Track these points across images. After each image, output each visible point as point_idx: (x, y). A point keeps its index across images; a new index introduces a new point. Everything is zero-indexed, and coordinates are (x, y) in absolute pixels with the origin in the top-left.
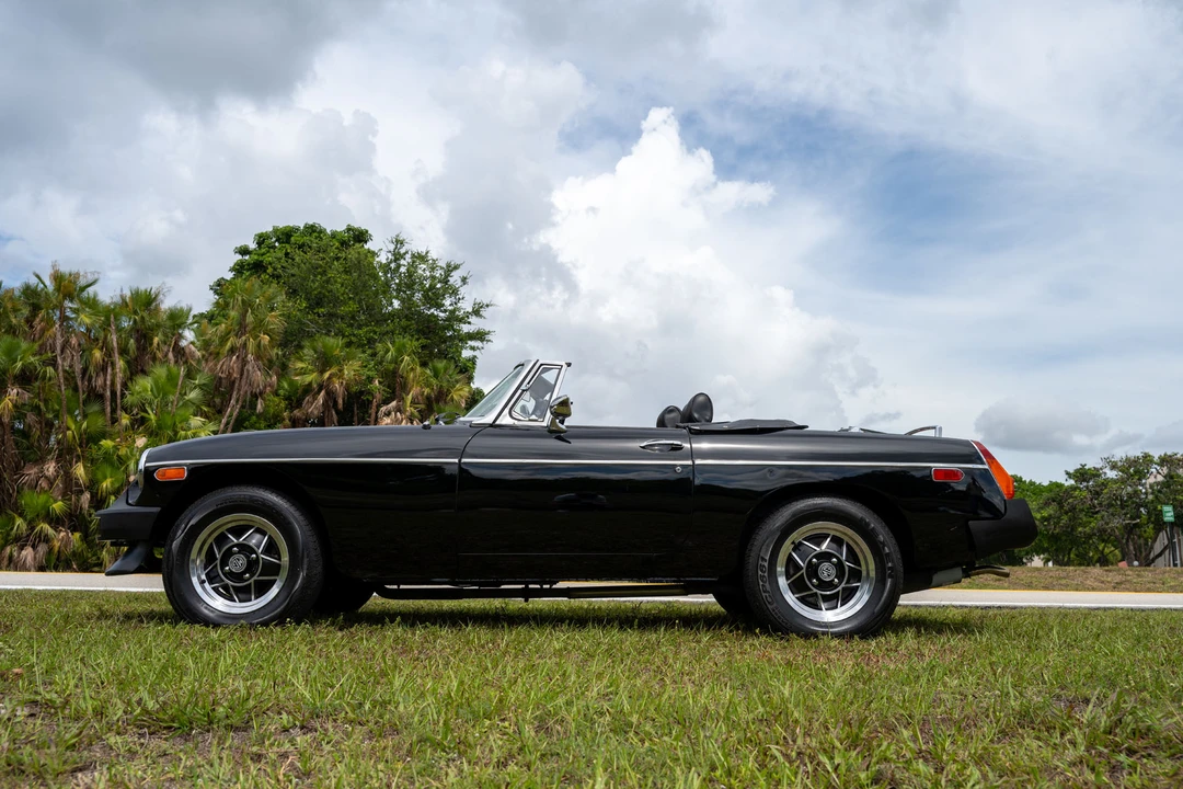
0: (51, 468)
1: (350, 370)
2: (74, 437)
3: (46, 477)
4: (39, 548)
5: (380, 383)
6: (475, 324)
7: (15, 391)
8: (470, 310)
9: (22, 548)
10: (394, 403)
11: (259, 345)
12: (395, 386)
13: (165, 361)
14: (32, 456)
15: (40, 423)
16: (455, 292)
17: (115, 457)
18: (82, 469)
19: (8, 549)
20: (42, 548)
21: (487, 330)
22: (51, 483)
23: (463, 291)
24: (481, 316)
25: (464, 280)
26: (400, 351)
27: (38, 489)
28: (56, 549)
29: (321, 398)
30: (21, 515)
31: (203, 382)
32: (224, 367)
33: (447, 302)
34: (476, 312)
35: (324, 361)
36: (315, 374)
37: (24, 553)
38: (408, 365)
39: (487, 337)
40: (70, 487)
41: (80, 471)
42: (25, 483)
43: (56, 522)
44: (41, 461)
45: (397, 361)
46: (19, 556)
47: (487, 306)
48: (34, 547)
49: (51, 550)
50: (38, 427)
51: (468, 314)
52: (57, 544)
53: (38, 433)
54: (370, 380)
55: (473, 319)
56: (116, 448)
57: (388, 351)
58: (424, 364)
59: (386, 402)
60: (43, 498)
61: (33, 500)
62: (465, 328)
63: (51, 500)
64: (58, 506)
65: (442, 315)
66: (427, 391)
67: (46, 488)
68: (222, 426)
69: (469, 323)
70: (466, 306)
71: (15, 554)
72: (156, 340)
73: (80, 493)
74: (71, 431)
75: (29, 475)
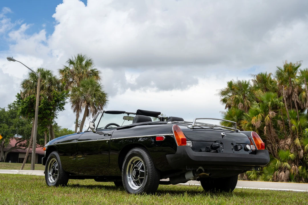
0: (289, 141)
2: (295, 128)
3: (287, 144)
4: (286, 172)
7: (271, 113)
9: (280, 172)
14: (282, 137)
15: (283, 124)
18: (298, 140)
19: (276, 172)
20: (287, 172)
22: (290, 147)
27: (285, 149)
30: (279, 159)
37: (281, 174)
40: (297, 149)
42: (281, 147)
43: (292, 162)
44: (285, 138)
48: (285, 172)
49: (290, 173)
50: (282, 125)
52: (292, 171)
53: (283, 127)
60: (287, 153)
61: (283, 153)
63: (290, 153)
64: (292, 156)
67: (288, 149)
71: (278, 174)
73: (300, 150)
74: (294, 125)
75: (282, 144)
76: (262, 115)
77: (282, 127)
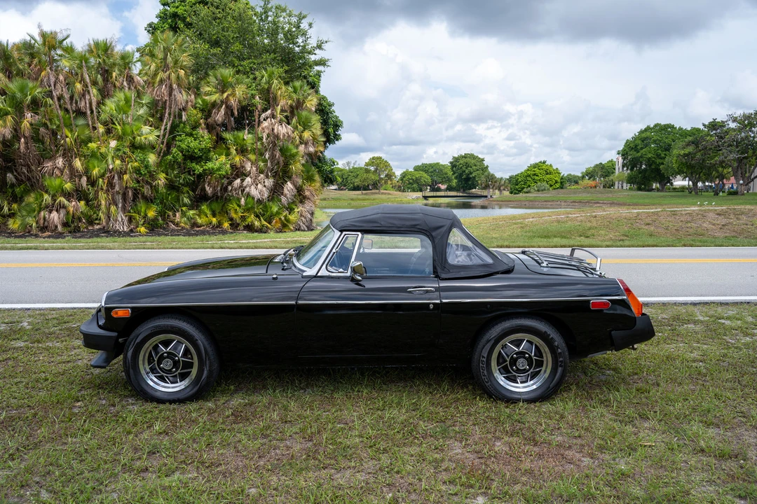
0: (60, 162)
1: (240, 91)
2: (71, 142)
3: (58, 168)
4: (60, 212)
5: (260, 98)
6: (318, 55)
7: (30, 115)
8: (315, 46)
9: (50, 212)
10: (269, 112)
11: (178, 77)
12: (270, 100)
13: (122, 88)
14: (47, 155)
15: (49, 133)
16: (304, 34)
17: (99, 154)
18: (79, 162)
19: (42, 213)
20: (63, 212)
21: (326, 58)
22: (62, 172)
23: (311, 32)
24: (323, 49)
25: (310, 25)
26: (270, 76)
27: (54, 175)
28: (71, 212)
29: (223, 111)
30: (47, 192)
31: (148, 101)
32: (158, 93)
33: (300, 40)
34: (319, 47)
35: (223, 86)
36: (218, 95)
37: (52, 215)
38: (277, 86)
39: (328, 63)
40: (74, 174)
41: (78, 164)
42: (46, 172)
43: (68, 196)
44: (53, 157)
45: (269, 83)
46: (49, 218)
47: (326, 42)
48: (57, 211)
49: (68, 213)
50: (48, 136)
51: (314, 48)
52: (71, 209)
53: (49, 140)
54: (253, 96)
55: (317, 51)
56: (98, 148)
57: (263, 77)
58: (287, 83)
59: (265, 110)
60: (58, 182)
61: (52, 183)
62: (313, 58)
63: (64, 182)
64: (68, 186)
65: (297, 49)
66: (290, 102)
67: (59, 174)
68: (162, 131)
69: (315, 54)
70: (313, 42)
71: (47, 216)
72: (114, 74)
73: (80, 177)
74: (69, 138)
75: (48, 167)
76: (13, 118)
77: (47, 140)
